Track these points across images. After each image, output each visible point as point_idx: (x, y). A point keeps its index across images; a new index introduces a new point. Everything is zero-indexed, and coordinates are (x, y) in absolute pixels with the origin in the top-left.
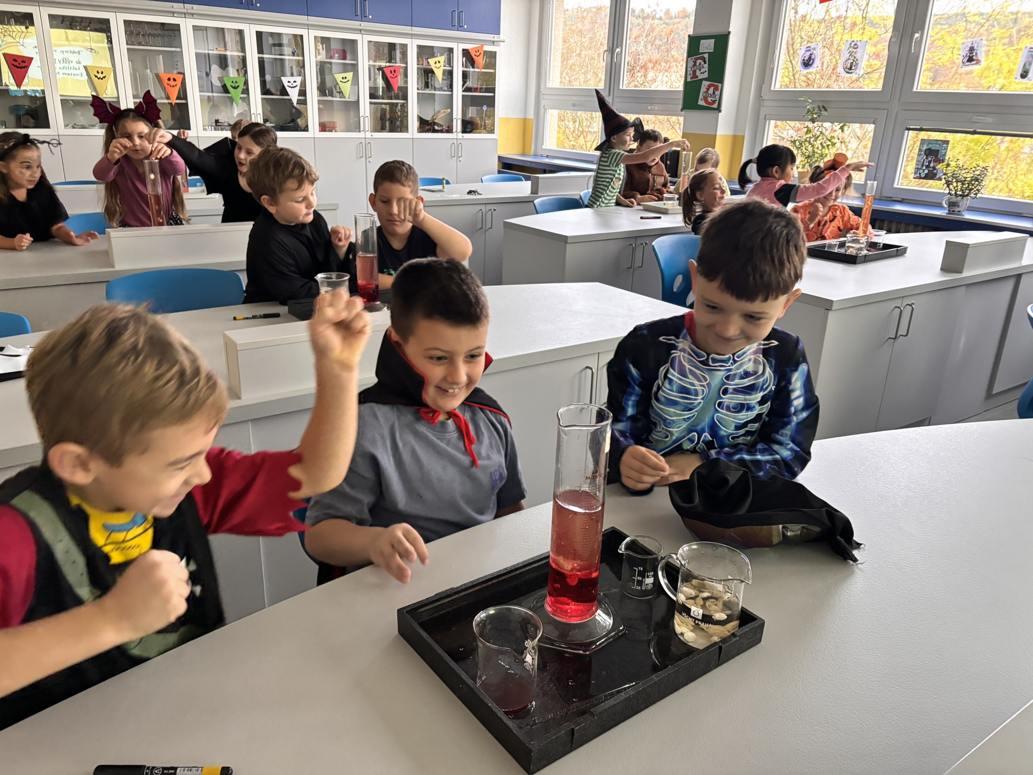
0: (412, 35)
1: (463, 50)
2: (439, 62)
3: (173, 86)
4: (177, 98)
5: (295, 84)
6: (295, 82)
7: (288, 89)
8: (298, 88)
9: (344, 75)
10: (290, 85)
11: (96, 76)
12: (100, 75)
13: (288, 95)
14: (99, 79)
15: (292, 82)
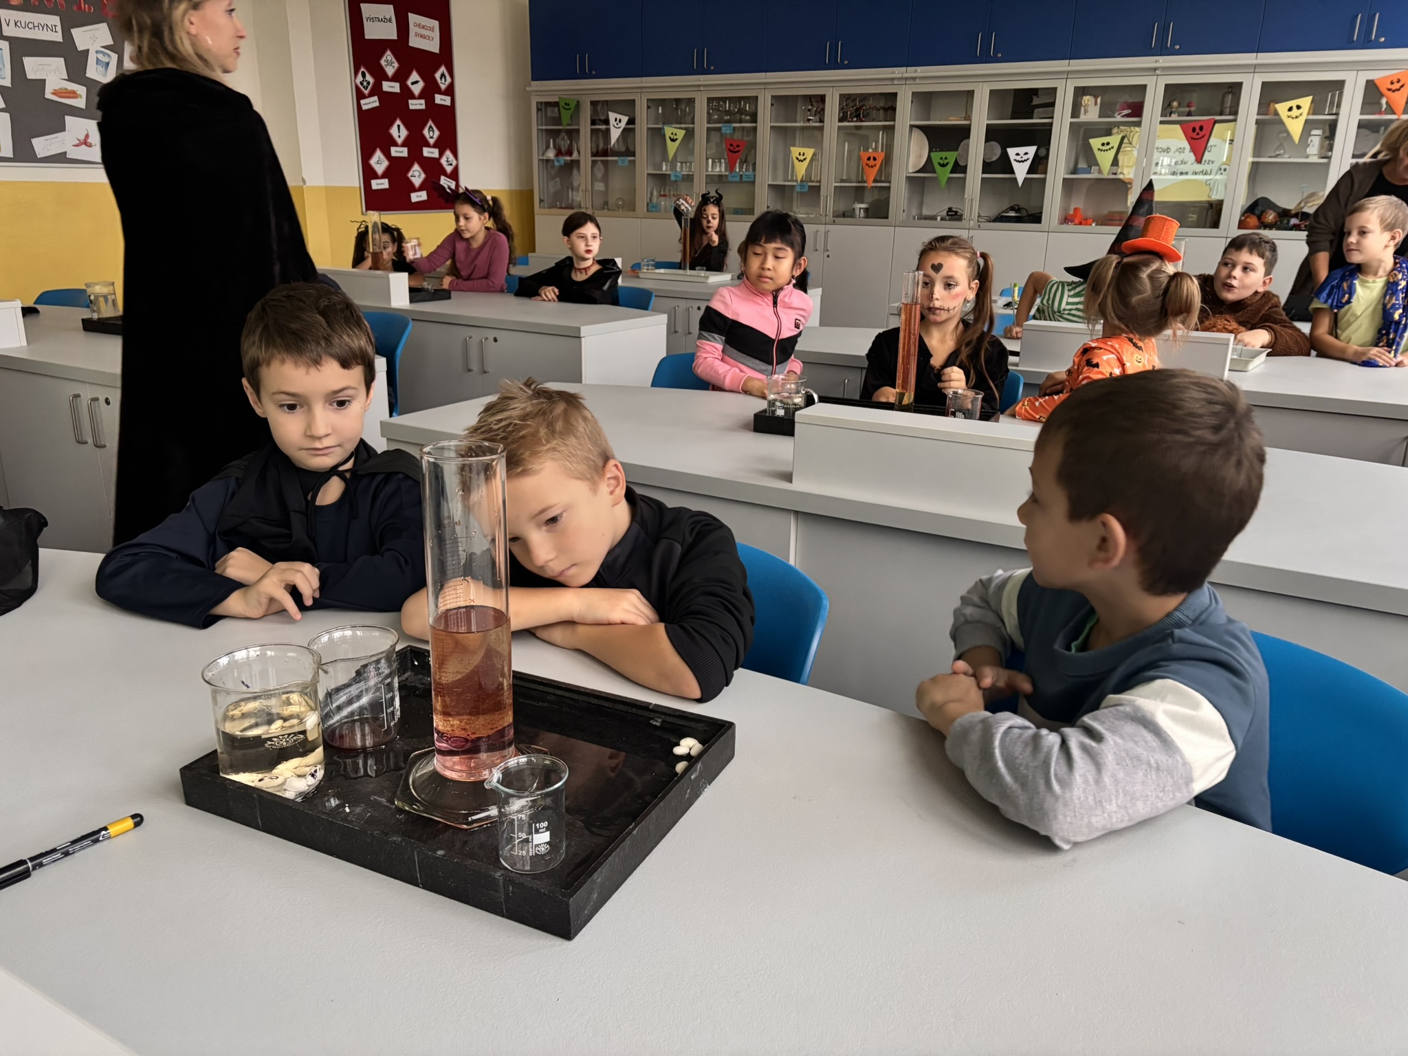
0: (1255, 66)
1: (1368, 82)
2: (1299, 107)
3: (872, 167)
4: (875, 181)
5: (1025, 157)
6: (1026, 154)
7: (1015, 165)
8: (1029, 163)
9: (1105, 139)
10: (1018, 158)
11: (797, 159)
12: (801, 158)
13: (1012, 172)
14: (799, 161)
15: (1022, 154)
